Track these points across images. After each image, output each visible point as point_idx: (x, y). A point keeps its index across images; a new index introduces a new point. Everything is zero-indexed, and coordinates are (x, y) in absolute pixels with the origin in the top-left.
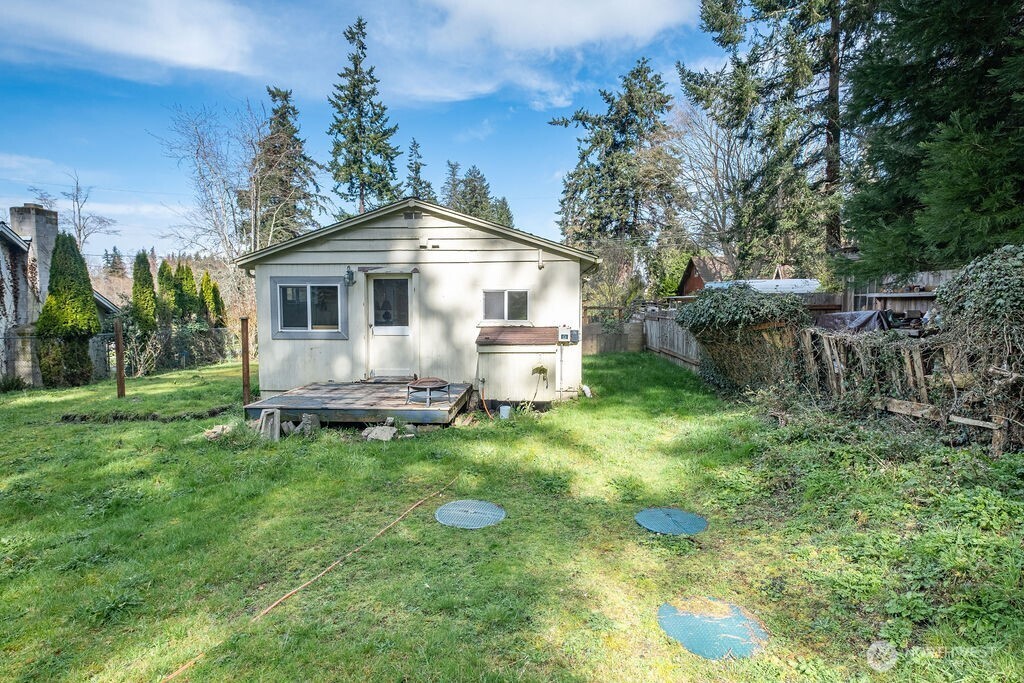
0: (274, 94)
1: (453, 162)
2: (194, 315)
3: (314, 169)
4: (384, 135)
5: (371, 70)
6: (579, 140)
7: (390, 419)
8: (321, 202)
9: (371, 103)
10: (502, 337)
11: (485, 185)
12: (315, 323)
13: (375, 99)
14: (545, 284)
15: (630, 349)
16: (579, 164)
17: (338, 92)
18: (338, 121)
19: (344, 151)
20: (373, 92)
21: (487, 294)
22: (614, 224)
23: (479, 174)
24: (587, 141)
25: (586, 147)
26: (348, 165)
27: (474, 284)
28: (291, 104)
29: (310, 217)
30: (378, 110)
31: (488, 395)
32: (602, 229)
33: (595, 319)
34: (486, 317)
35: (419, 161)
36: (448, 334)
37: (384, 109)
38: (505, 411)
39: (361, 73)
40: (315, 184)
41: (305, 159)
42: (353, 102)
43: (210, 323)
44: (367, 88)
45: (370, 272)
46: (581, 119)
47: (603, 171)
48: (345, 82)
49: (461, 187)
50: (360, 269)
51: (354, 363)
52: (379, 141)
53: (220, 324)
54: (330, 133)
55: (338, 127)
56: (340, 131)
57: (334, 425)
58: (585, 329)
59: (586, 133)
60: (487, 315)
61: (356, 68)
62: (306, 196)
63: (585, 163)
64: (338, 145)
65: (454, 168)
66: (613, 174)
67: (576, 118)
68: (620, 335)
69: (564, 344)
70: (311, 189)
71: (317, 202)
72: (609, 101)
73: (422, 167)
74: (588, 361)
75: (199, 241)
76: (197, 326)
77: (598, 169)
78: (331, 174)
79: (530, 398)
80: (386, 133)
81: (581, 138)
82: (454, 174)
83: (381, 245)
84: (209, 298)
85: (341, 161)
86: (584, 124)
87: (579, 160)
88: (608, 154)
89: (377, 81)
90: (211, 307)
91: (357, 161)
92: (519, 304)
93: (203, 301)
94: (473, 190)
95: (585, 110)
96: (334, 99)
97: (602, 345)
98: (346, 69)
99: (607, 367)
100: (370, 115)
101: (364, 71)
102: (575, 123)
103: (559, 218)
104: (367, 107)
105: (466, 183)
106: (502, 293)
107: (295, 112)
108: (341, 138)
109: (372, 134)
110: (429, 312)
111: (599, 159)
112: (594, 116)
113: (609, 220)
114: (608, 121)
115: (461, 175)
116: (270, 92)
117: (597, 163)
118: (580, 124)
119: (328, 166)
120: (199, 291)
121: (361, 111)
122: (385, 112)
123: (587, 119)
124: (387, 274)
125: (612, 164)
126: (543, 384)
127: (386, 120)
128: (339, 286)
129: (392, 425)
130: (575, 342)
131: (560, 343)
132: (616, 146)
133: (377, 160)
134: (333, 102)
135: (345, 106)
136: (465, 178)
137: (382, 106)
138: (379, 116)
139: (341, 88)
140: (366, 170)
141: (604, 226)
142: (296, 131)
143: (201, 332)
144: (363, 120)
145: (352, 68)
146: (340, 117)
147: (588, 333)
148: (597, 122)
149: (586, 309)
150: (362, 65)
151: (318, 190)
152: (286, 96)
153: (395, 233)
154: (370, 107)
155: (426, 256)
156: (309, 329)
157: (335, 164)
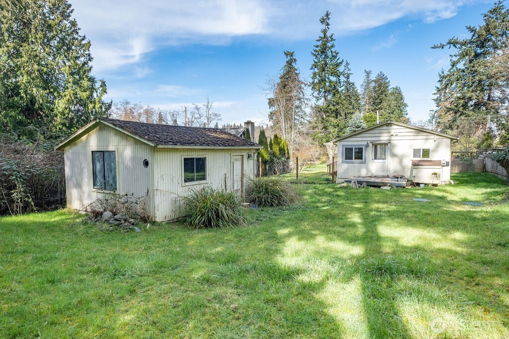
0: (287, 54)
1: (367, 71)
3: (303, 86)
5: (332, 36)
6: (451, 56)
7: (389, 185)
8: (306, 101)
9: (331, 51)
10: (421, 163)
11: (387, 81)
12: (356, 158)
13: (333, 50)
14: (437, 146)
15: (476, 171)
16: (451, 69)
17: (316, 49)
18: (315, 62)
19: (317, 76)
20: (332, 46)
21: (414, 149)
22: (474, 101)
23: (384, 75)
24: (456, 56)
25: (455, 59)
26: (320, 82)
27: (411, 146)
28: (294, 58)
29: (301, 109)
30: (334, 54)
31: (416, 181)
32: (465, 106)
33: (458, 157)
34: (414, 157)
35: (349, 72)
36: (401, 162)
38: (422, 186)
40: (302, 92)
41: (299, 81)
42: (323, 52)
44: (329, 44)
45: (374, 143)
46: (453, 43)
47: (467, 72)
48: (320, 43)
49: (373, 84)
50: (371, 142)
51: (368, 170)
52: (335, 69)
54: (311, 69)
55: (315, 66)
57: (371, 186)
58: (452, 162)
59: (455, 51)
60: (414, 156)
62: (299, 99)
63: (455, 68)
64: (315, 74)
65: (368, 73)
66: (474, 73)
67: (449, 43)
68: (471, 165)
69: (443, 166)
70: (301, 96)
71: (304, 101)
72: (473, 31)
73: (350, 75)
74: (453, 175)
77: (463, 71)
78: (310, 88)
79: (431, 183)
80: (338, 65)
81: (452, 54)
82: (368, 77)
85: (316, 81)
86: (454, 46)
87: (451, 67)
88: (471, 61)
89: (334, 40)
91: (323, 80)
92: (426, 153)
94: (380, 86)
95: (455, 38)
96: (314, 52)
97: (461, 169)
98: (320, 37)
99: (462, 177)
100: (330, 57)
101: (328, 36)
102: (449, 46)
103: (435, 97)
104: (329, 54)
105: (375, 82)
106: (420, 149)
107: (295, 60)
108: (316, 70)
109: (331, 66)
110: (394, 155)
111: (465, 65)
112: (462, 40)
113: (470, 99)
114: (471, 42)
115: (373, 77)
116: (285, 53)
117: (462, 67)
118: (452, 46)
119: (309, 84)
120: (283, 146)
121: (326, 55)
122: (338, 55)
123: (457, 43)
125: (473, 67)
126: (435, 178)
127: (338, 59)
128: (363, 147)
129: (389, 186)
130: (448, 165)
131: (442, 166)
132: (477, 56)
133: (333, 79)
134: (313, 54)
135: (318, 54)
136: (375, 79)
137: (337, 52)
138: (334, 57)
139: (317, 46)
140: (327, 84)
141: (466, 103)
142: (296, 70)
144: (327, 60)
145: (323, 36)
146: (316, 60)
147: (453, 164)
148: (464, 44)
149: (452, 153)
150: (327, 34)
151: (304, 95)
152: (292, 54)
153: (383, 131)
154: (330, 53)
155: (393, 138)
156: (353, 160)
157: (313, 83)
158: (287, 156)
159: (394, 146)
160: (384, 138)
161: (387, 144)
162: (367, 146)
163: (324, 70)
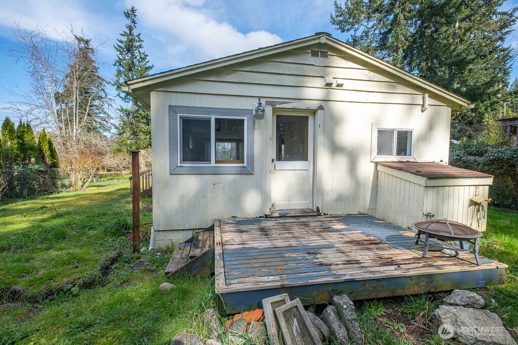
0: (80, 40)
2: (33, 160)
4: (146, 69)
5: (139, 35)
9: (139, 52)
13: (142, 50)
17: (120, 44)
18: (119, 59)
19: (123, 75)
20: (140, 46)
28: (90, 47)
30: (143, 56)
34: (378, 153)
37: (147, 56)
39: (133, 35)
41: (99, 77)
42: (129, 50)
43: (46, 164)
44: (137, 44)
45: (278, 106)
48: (124, 39)
50: (267, 103)
52: (144, 72)
53: (55, 165)
54: (115, 65)
55: (119, 62)
56: (120, 64)
60: (380, 151)
61: (130, 33)
62: (100, 98)
64: (119, 72)
75: (33, 113)
76: (36, 167)
78: (116, 87)
80: (147, 69)
83: (289, 81)
84: (46, 148)
89: (142, 41)
90: (47, 153)
92: (405, 142)
93: (41, 150)
98: (124, 32)
100: (138, 58)
101: (135, 35)
104: (136, 53)
106: (392, 131)
107: (93, 51)
108: (122, 69)
109: (140, 68)
110: (335, 149)
116: (77, 38)
120: (37, 142)
121: (133, 55)
122: (147, 58)
124: (294, 109)
127: (148, 62)
128: (246, 119)
134: (116, 48)
135: (124, 51)
137: (146, 54)
138: (144, 59)
139: (121, 42)
142: (94, 62)
143: (41, 171)
144: (135, 60)
145: (128, 32)
146: (121, 57)
150: (133, 31)
151: (106, 96)
152: (87, 42)
153: (307, 70)
154: (138, 54)
155: (337, 94)
156: (213, 163)
157: (118, 81)
158: (49, 161)
159: (334, 121)
160: (313, 92)
161: (314, 112)
162: (259, 115)
163: (130, 70)
